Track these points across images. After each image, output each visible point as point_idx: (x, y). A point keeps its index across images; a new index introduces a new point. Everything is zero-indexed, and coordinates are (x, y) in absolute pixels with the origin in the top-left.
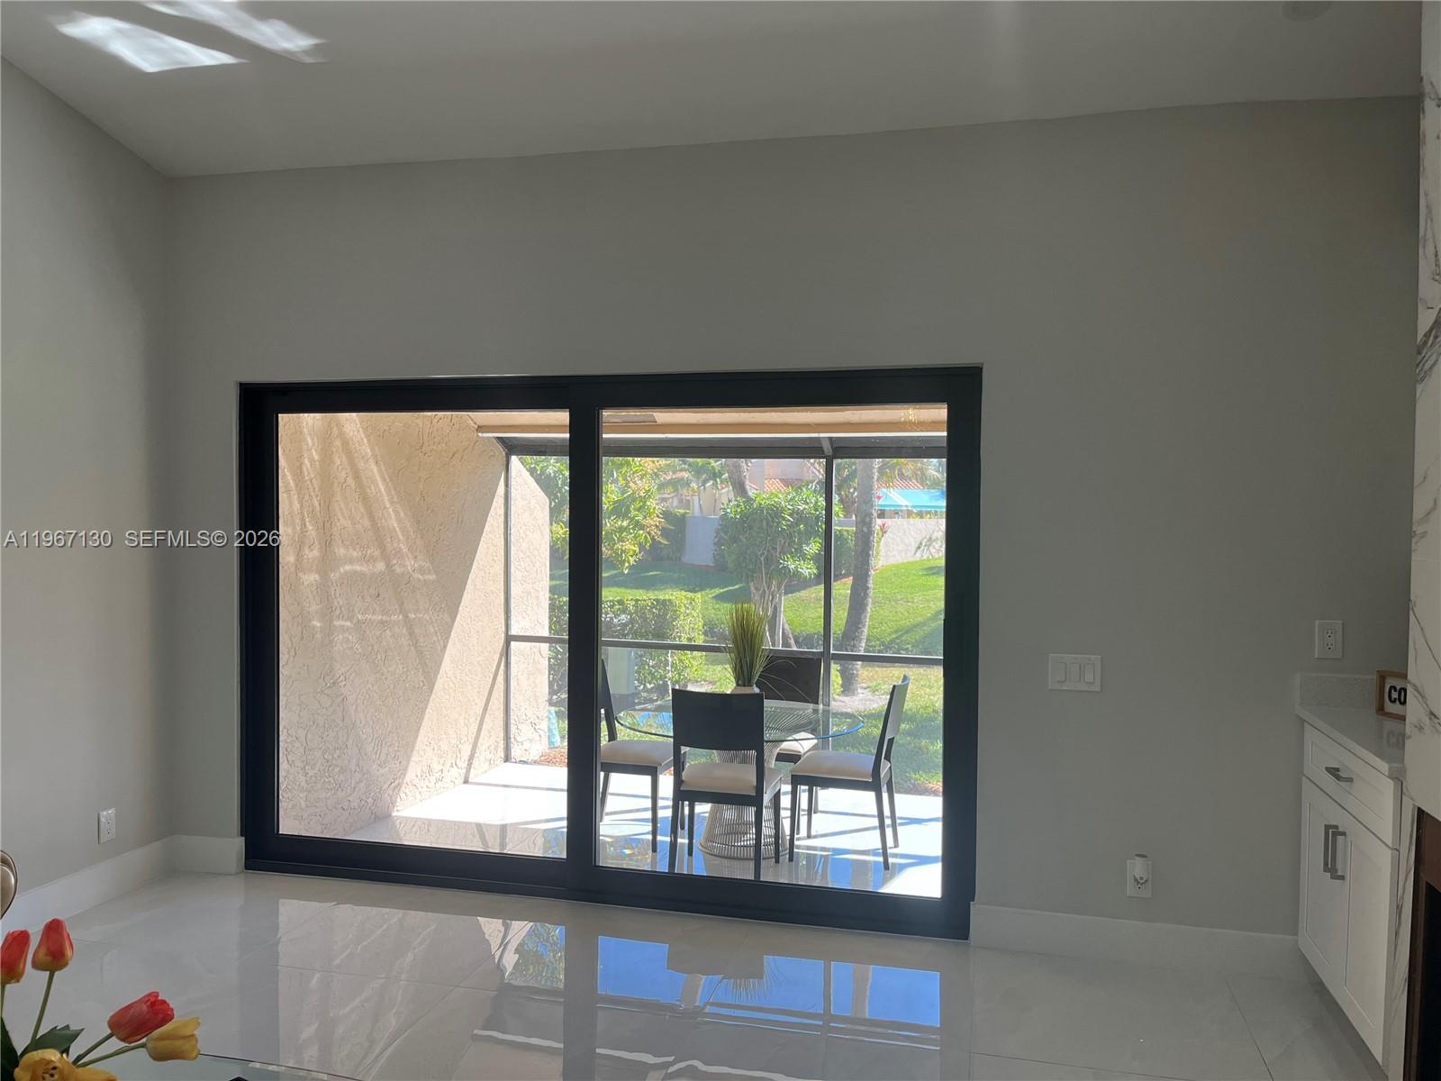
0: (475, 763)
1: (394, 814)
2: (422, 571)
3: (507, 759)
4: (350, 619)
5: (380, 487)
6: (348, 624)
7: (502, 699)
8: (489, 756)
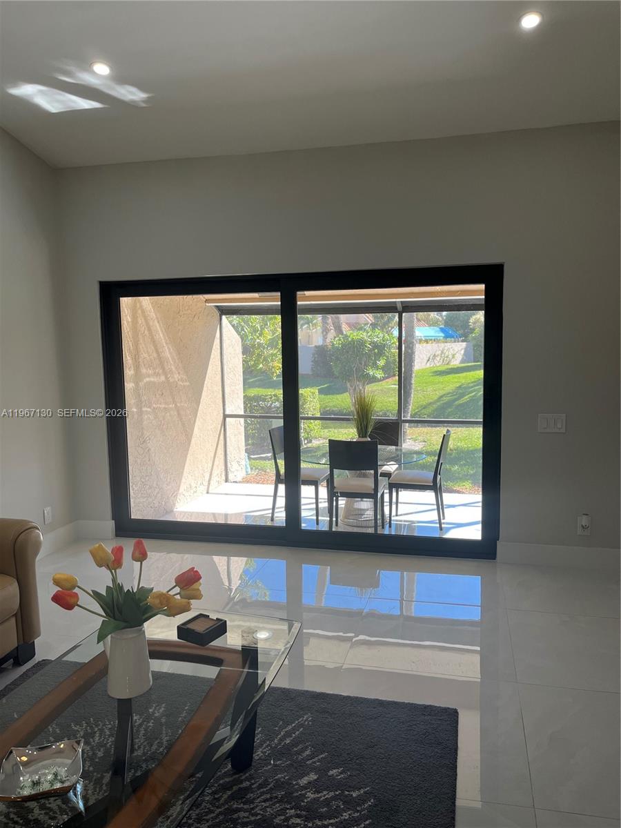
0: (212, 482)
1: (175, 510)
2: (182, 380)
3: (227, 480)
4: (150, 407)
5: (160, 336)
6: (149, 409)
7: (223, 449)
8: (218, 479)
